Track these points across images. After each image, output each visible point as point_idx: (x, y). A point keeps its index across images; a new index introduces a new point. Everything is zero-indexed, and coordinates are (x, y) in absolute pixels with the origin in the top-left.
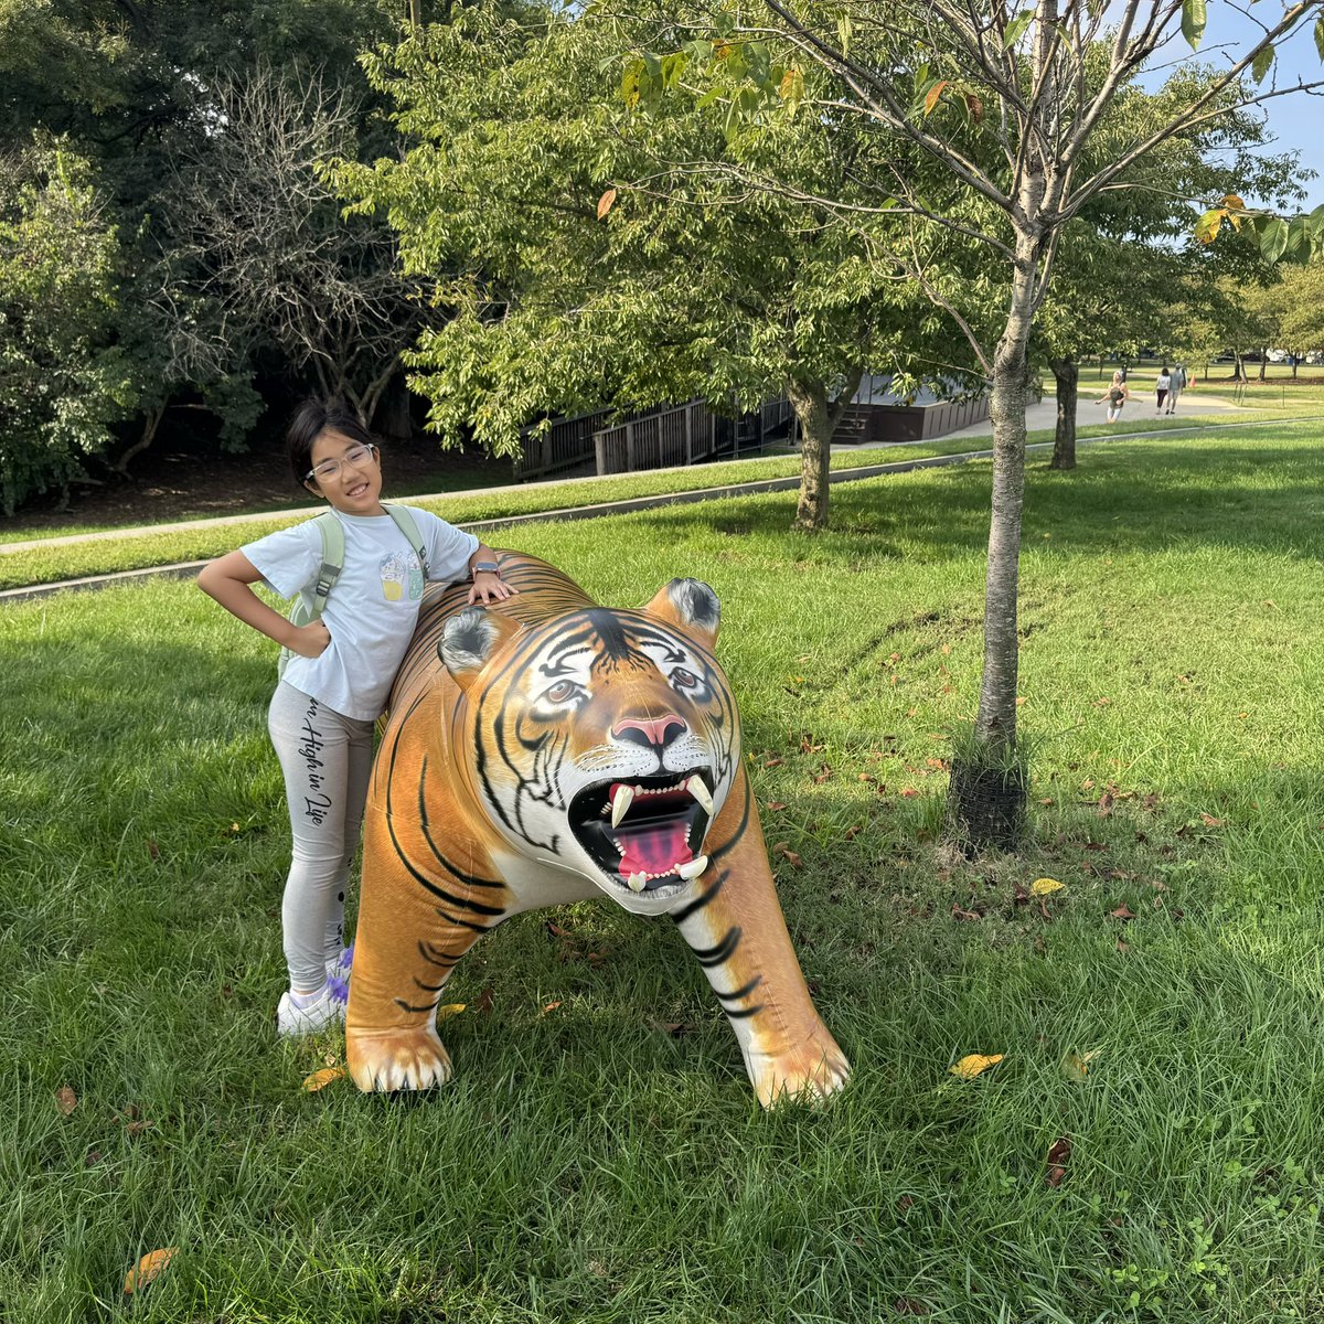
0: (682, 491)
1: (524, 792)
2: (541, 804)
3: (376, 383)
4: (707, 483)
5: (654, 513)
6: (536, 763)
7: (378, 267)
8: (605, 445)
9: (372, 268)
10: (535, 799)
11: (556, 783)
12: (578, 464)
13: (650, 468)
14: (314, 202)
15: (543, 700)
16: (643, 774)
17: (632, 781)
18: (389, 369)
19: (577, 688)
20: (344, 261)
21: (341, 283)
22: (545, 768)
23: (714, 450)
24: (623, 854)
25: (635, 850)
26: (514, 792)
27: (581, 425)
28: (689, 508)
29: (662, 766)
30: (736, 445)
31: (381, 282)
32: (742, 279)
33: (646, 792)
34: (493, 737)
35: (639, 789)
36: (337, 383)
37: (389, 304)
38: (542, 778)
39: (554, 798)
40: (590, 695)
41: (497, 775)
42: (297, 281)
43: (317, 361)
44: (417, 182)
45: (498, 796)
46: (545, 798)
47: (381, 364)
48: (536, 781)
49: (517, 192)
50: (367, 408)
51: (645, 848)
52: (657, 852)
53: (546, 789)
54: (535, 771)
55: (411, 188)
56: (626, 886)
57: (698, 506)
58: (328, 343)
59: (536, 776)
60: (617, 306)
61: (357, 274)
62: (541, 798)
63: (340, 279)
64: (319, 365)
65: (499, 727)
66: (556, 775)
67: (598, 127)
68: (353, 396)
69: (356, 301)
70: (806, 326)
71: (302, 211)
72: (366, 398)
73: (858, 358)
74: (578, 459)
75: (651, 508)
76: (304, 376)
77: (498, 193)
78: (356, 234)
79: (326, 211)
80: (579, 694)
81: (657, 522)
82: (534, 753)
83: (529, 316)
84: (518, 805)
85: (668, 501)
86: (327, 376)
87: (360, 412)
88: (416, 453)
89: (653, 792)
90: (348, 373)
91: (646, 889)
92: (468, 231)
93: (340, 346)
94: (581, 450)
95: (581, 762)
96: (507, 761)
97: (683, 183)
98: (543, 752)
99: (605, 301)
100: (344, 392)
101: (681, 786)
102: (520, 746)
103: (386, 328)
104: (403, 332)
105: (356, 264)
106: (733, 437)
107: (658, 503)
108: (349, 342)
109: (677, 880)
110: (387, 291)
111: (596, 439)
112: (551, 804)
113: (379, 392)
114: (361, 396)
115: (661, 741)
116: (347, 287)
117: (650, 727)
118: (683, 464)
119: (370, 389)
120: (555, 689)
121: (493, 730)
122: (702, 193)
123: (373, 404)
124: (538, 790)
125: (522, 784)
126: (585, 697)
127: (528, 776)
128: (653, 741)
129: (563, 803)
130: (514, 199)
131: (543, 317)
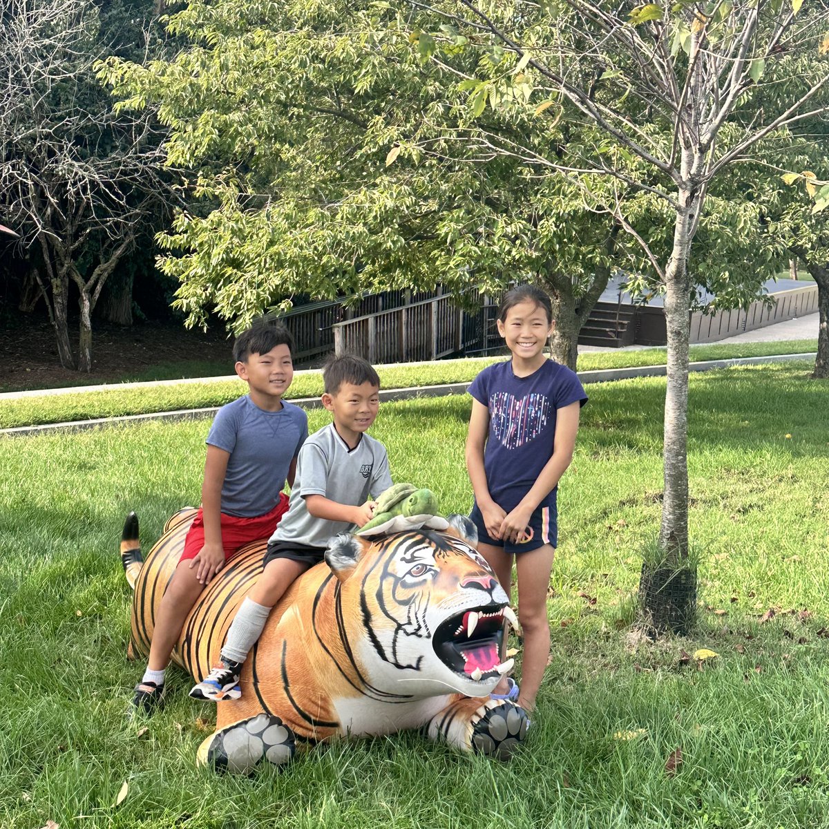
0: (427, 384)
1: (401, 632)
2: (413, 637)
3: (103, 266)
4: (454, 378)
5: (400, 404)
6: (409, 612)
7: (114, 148)
8: (345, 337)
9: (108, 148)
10: (408, 634)
11: (424, 621)
12: (313, 357)
13: (394, 362)
14: (53, 80)
15: (408, 576)
16: (483, 604)
17: (477, 610)
18: (119, 252)
19: (428, 567)
20: (79, 140)
21: (76, 164)
22: (416, 614)
23: (461, 347)
24: (466, 660)
25: (473, 658)
26: (393, 634)
27: (318, 316)
28: (436, 401)
29: (492, 600)
30: (485, 343)
31: (119, 164)
32: (492, 180)
33: (484, 615)
34: (376, 602)
35: (481, 614)
36: (62, 265)
37: (124, 186)
38: (414, 621)
39: (423, 632)
40: (438, 570)
41: (380, 625)
42: (29, 160)
43: (43, 241)
44: (191, 85)
45: (379, 639)
46: (416, 633)
47: (110, 246)
48: (410, 623)
49: (283, 97)
50: (91, 291)
51: (478, 656)
52: (484, 659)
53: (417, 627)
54: (409, 617)
55: (184, 89)
56: (471, 678)
57: (445, 400)
58: (55, 223)
59: (409, 620)
60: (372, 201)
61: (92, 154)
62: (412, 634)
63: (75, 159)
64: (45, 246)
65: (380, 596)
66: (424, 617)
67: (362, 44)
68: (79, 279)
69: (92, 182)
70: (548, 227)
71: (39, 89)
72: (92, 281)
73: (598, 259)
74: (315, 351)
75: (396, 400)
76: (27, 257)
77: (265, 98)
78: (94, 114)
79: (64, 89)
80: (430, 570)
81: (403, 412)
82: (407, 607)
83: (289, 208)
84: (395, 641)
85: (414, 394)
86: (51, 258)
87: (85, 296)
88: (137, 341)
89: (488, 615)
90: (75, 255)
91: (481, 679)
92: (236, 130)
93: (69, 227)
94: (317, 342)
95: (443, 605)
96: (388, 615)
97: (439, 97)
98: (413, 605)
99: (361, 197)
100: (69, 274)
101: (500, 613)
102: (397, 604)
103: (119, 210)
104: (137, 215)
105: (92, 145)
106: (482, 335)
107: (403, 396)
108: (77, 223)
109: (496, 674)
110: (124, 173)
111: (336, 331)
112: (420, 636)
113: (106, 274)
114: (87, 280)
115: (489, 587)
116: (81, 167)
117: (481, 580)
118: (428, 359)
119: (97, 271)
120: (415, 569)
121: (375, 598)
122: (457, 107)
123: (99, 288)
124: (410, 629)
125: (399, 627)
126: (435, 571)
127: (403, 621)
128: (485, 587)
129: (429, 633)
130: (279, 101)
131: (302, 209)
